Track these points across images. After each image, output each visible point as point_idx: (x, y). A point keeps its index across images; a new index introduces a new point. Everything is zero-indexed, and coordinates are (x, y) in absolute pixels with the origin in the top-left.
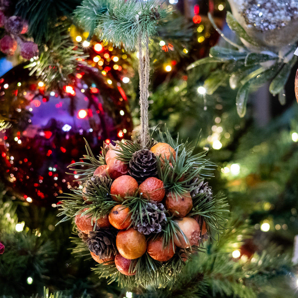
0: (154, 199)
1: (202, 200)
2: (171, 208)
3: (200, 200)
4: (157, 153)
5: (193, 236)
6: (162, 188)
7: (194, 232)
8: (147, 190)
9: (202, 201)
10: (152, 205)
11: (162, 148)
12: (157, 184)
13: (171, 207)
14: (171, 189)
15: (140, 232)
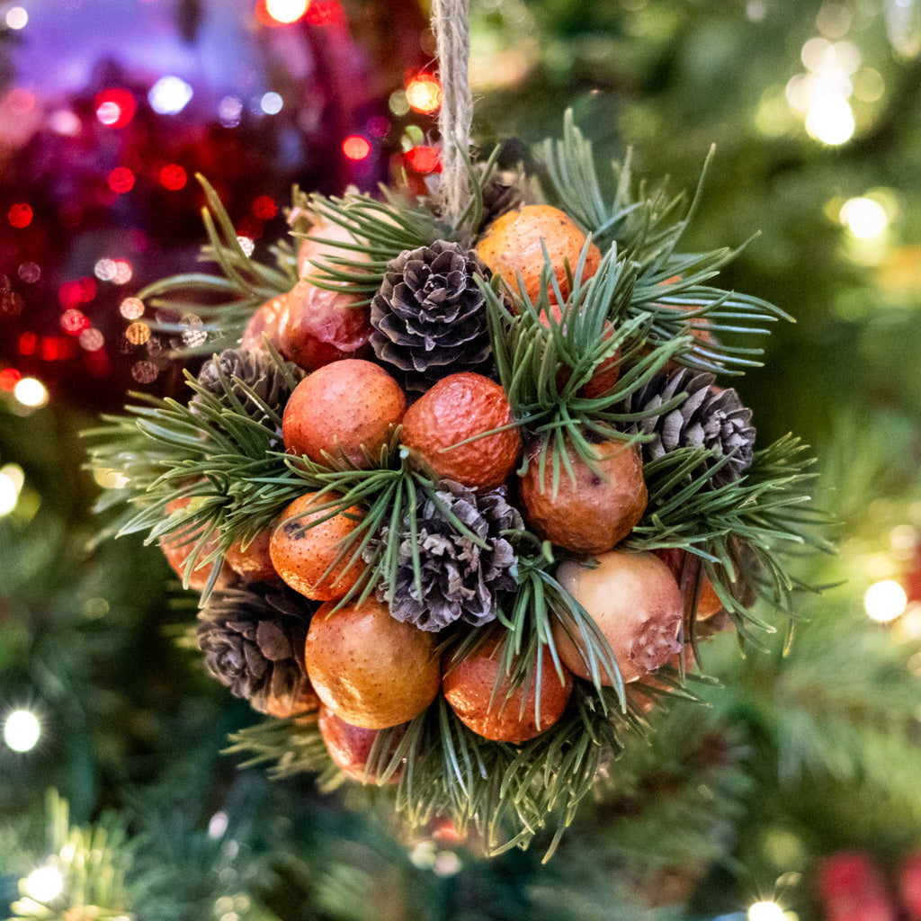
0: (465, 478)
1: (697, 473)
2: (543, 517)
3: (686, 473)
4: (503, 258)
5: (643, 640)
6: (500, 427)
7: (647, 624)
8: (433, 436)
9: (694, 479)
10: (453, 502)
11: (526, 234)
12: (477, 410)
13: (541, 510)
14: (545, 432)
15: (398, 622)
